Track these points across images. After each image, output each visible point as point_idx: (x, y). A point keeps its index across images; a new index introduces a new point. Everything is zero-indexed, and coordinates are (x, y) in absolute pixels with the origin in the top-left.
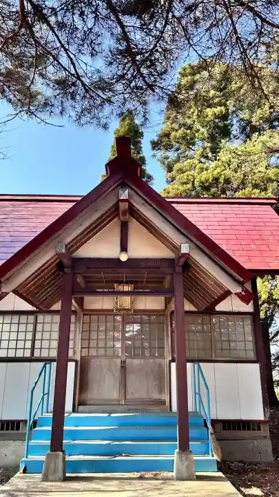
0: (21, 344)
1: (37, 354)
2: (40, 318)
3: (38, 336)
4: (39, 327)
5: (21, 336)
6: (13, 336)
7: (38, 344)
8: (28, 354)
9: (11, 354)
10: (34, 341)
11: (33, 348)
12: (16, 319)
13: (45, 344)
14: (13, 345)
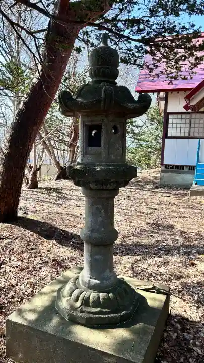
0: (183, 130)
1: (192, 135)
2: (194, 116)
3: (193, 125)
4: (193, 121)
5: (183, 125)
6: (179, 125)
7: (192, 130)
8: (187, 135)
9: (178, 135)
10: (190, 128)
11: (190, 132)
12: (180, 116)
13: (197, 130)
14: (179, 130)
